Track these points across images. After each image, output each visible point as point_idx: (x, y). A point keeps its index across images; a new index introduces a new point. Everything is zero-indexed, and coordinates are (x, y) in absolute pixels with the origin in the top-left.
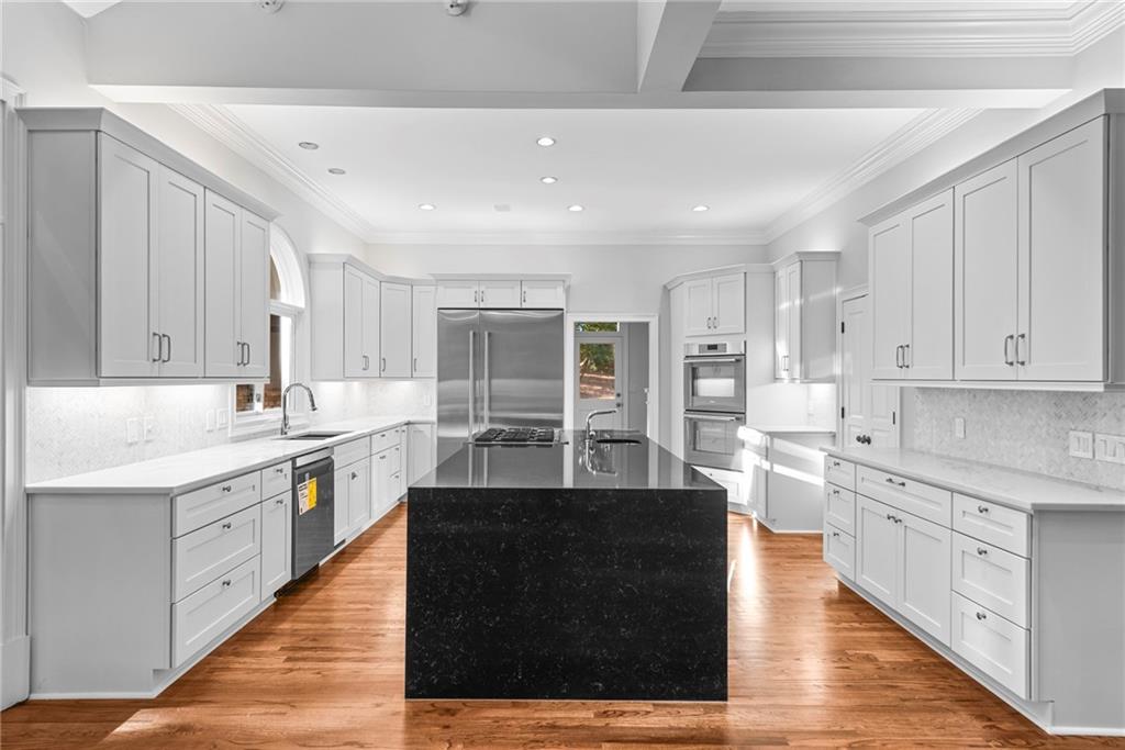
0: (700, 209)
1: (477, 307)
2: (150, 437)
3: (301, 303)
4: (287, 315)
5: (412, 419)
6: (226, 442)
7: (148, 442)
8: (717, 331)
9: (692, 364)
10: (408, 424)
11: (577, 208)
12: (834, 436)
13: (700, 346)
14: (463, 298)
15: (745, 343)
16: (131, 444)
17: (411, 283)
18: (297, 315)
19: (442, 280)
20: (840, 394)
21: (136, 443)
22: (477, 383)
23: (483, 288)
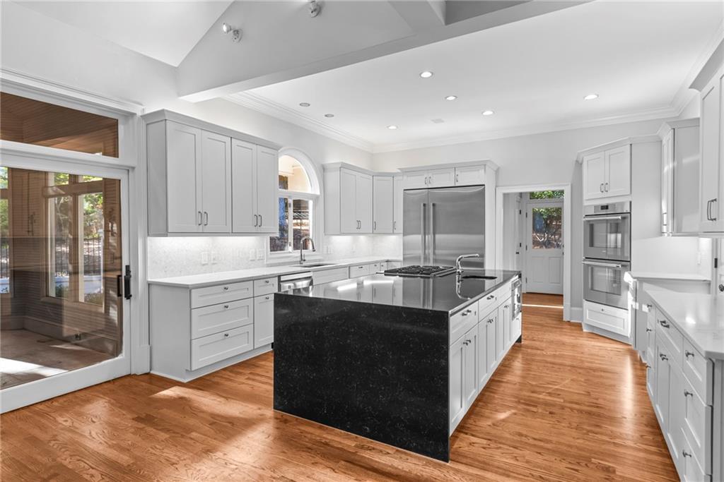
0: (591, 97)
1: (427, 187)
2: (215, 262)
3: (318, 193)
4: (311, 199)
5: (390, 258)
6: (263, 266)
7: (214, 264)
8: (609, 194)
9: (589, 221)
10: (387, 261)
11: (488, 113)
12: (709, 284)
13: (595, 207)
14: (418, 182)
15: (631, 202)
16: (204, 265)
17: (393, 175)
18: (316, 198)
19: (406, 172)
20: (715, 246)
21: (207, 264)
22: (427, 237)
23: (430, 175)
